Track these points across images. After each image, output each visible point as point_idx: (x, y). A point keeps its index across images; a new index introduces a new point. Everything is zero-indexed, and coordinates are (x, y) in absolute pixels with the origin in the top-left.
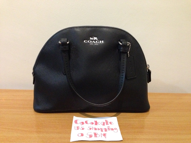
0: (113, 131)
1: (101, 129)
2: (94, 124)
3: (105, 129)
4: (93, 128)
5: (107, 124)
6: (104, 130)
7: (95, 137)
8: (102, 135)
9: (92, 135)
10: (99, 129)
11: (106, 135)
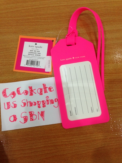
0: (53, 105)
1: (38, 102)
2: (29, 94)
3: (43, 101)
4: (28, 103)
5: (46, 92)
6: (41, 105)
7: (31, 120)
8: (40, 114)
9: (27, 117)
10: (35, 103)
11: (44, 113)
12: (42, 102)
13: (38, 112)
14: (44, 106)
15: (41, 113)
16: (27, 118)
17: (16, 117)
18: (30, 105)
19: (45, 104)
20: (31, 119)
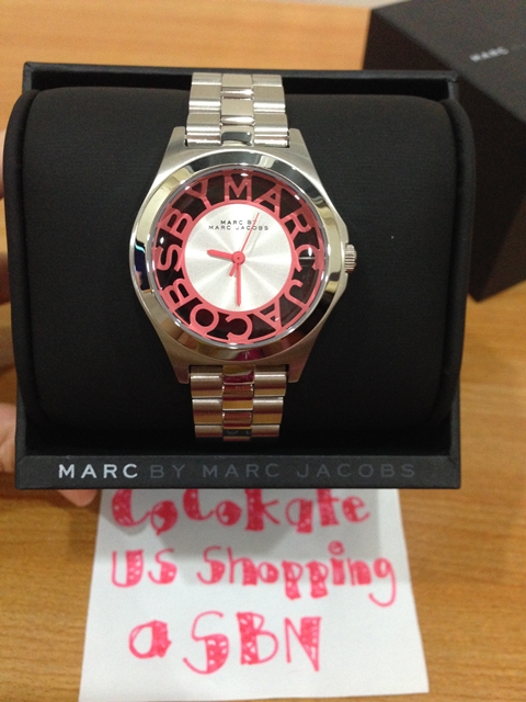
1: (287, 566)
4: (232, 564)
5: (328, 519)
7: (247, 658)
8: (295, 632)
9: (225, 639)
10: (271, 568)
11: (317, 631)
12: (307, 572)
13: (288, 622)
14: (318, 592)
15: (302, 630)
16: (223, 644)
17: (166, 633)
18: (245, 577)
19: (322, 579)
20: (245, 651)
